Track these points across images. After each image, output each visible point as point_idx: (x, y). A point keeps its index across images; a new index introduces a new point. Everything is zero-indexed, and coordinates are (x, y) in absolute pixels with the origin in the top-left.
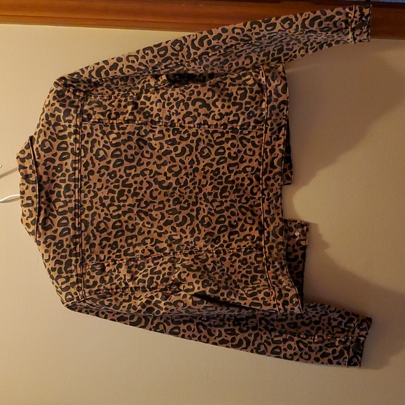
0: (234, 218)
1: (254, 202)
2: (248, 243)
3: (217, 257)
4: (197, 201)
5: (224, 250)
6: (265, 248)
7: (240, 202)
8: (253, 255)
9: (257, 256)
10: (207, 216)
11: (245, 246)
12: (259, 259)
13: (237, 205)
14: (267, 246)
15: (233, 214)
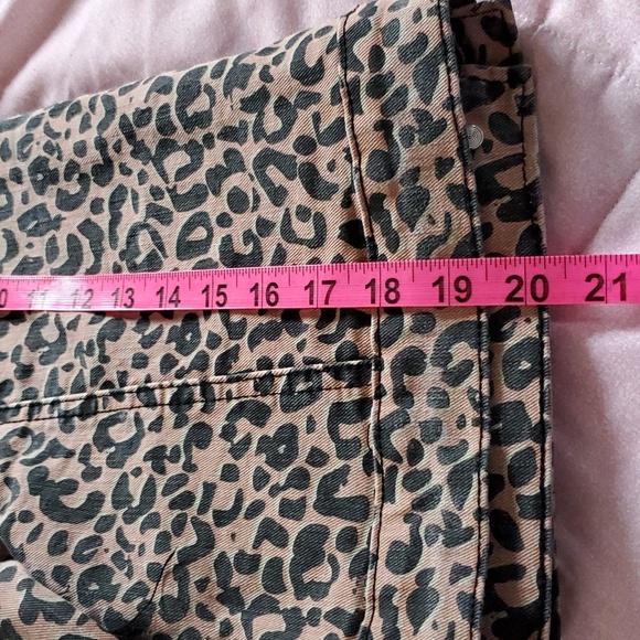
0: (244, 222)
1: (317, 118)
2: (301, 346)
3: (178, 425)
4: (108, 162)
5: (205, 385)
6: (379, 366)
7: (259, 133)
8: (321, 409)
9: (338, 413)
10: (145, 226)
11: (287, 361)
12: (348, 431)
13: (250, 150)
14: (388, 356)
15: (238, 201)
